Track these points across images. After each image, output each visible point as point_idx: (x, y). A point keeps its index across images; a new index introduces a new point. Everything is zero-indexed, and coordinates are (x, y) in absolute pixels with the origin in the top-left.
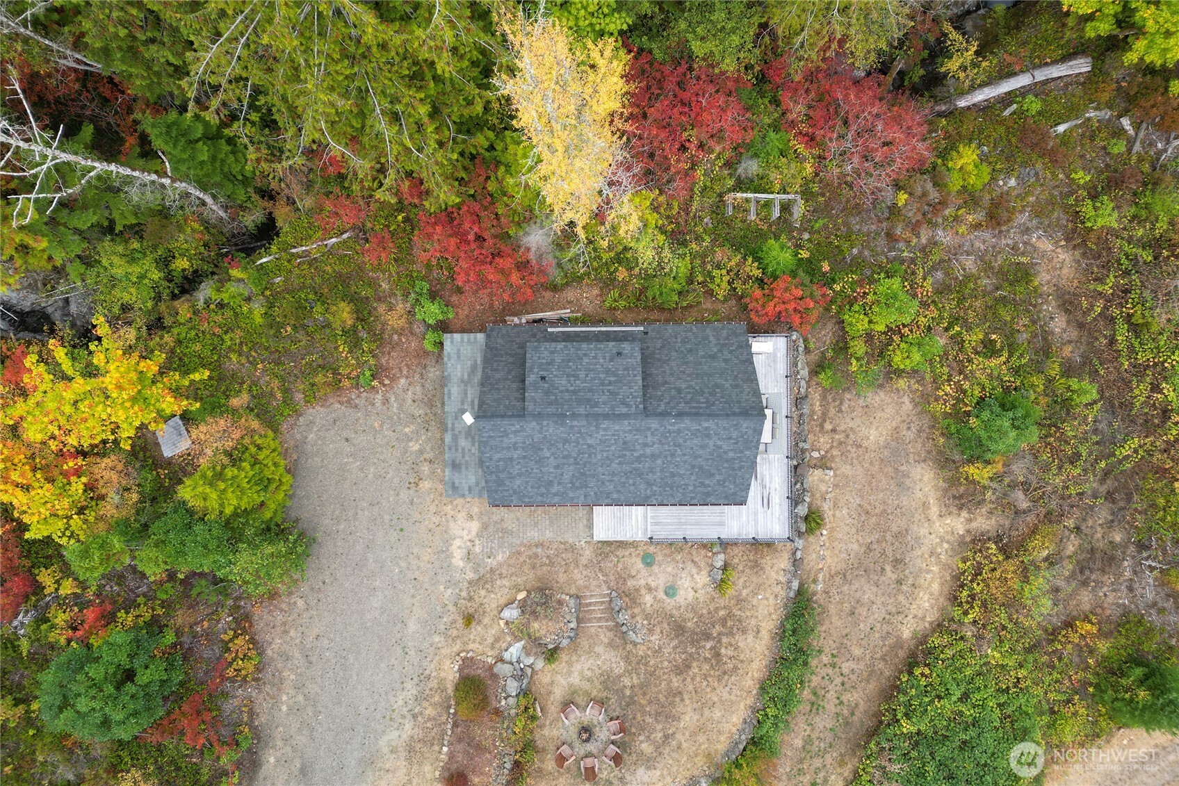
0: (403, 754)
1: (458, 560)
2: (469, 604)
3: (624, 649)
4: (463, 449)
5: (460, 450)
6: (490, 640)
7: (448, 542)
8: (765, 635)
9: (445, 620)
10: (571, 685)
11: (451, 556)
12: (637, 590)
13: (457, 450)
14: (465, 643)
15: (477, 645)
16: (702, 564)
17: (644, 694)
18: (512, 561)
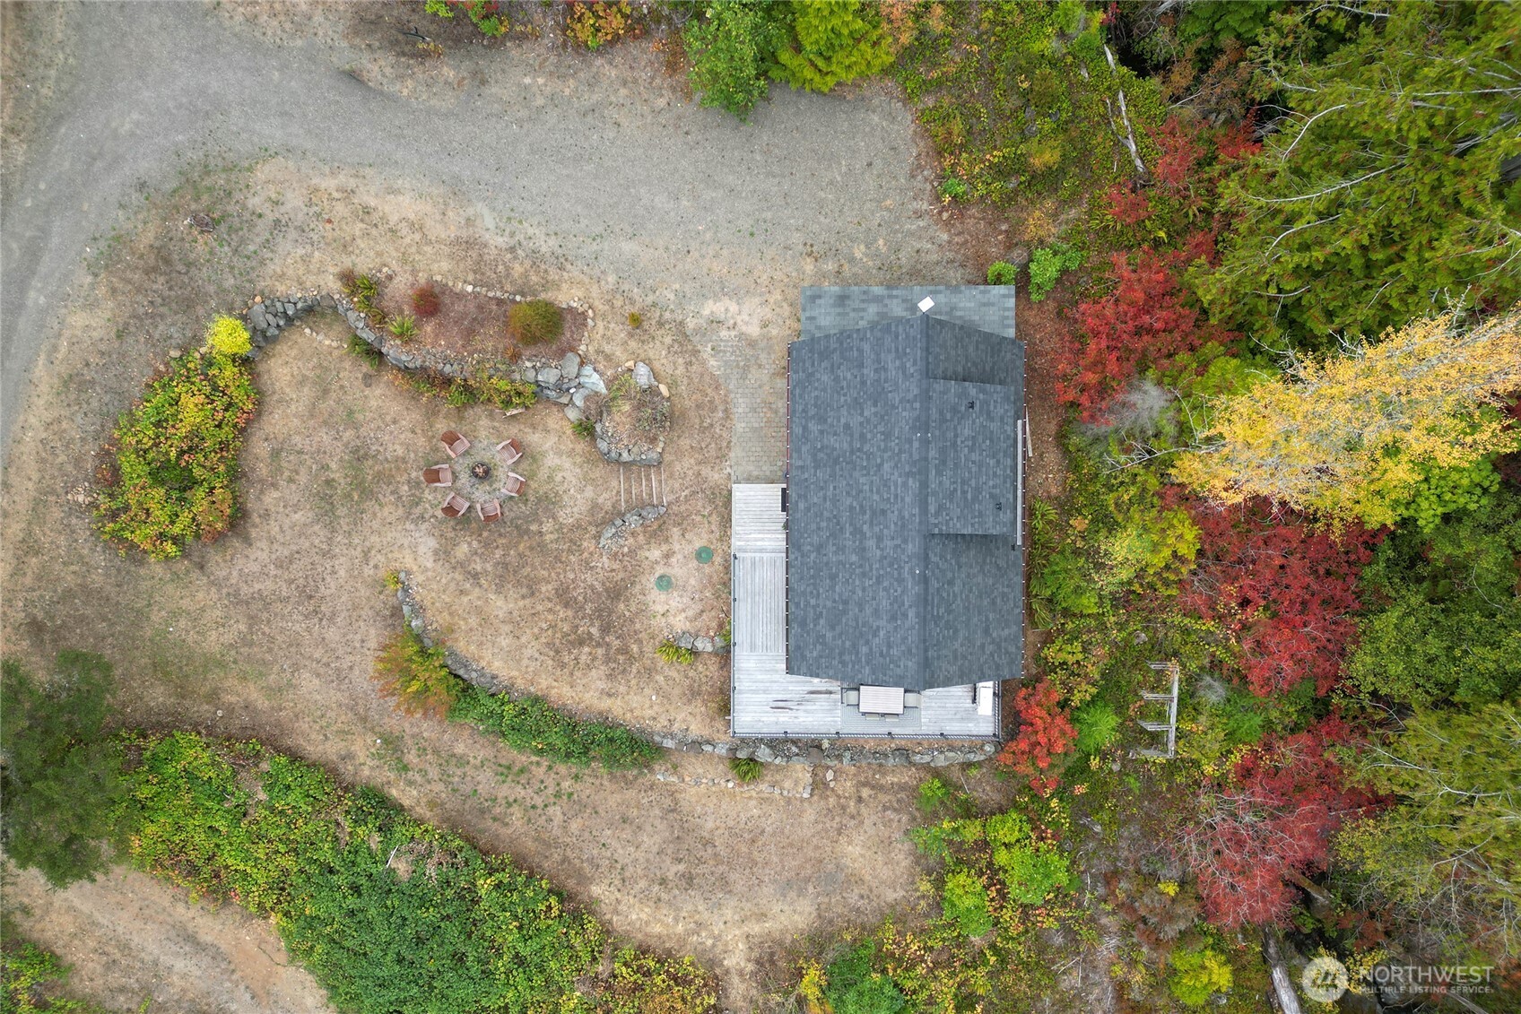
0: (464, 234)
1: (711, 308)
2: (654, 322)
3: (590, 524)
4: (864, 310)
5: (863, 306)
6: (607, 349)
7: (735, 294)
8: (605, 704)
9: (636, 290)
10: (543, 454)
11: (716, 298)
12: (666, 540)
13: (863, 301)
14: (604, 317)
15: (601, 331)
16: (698, 624)
17: (531, 549)
18: (707, 378)
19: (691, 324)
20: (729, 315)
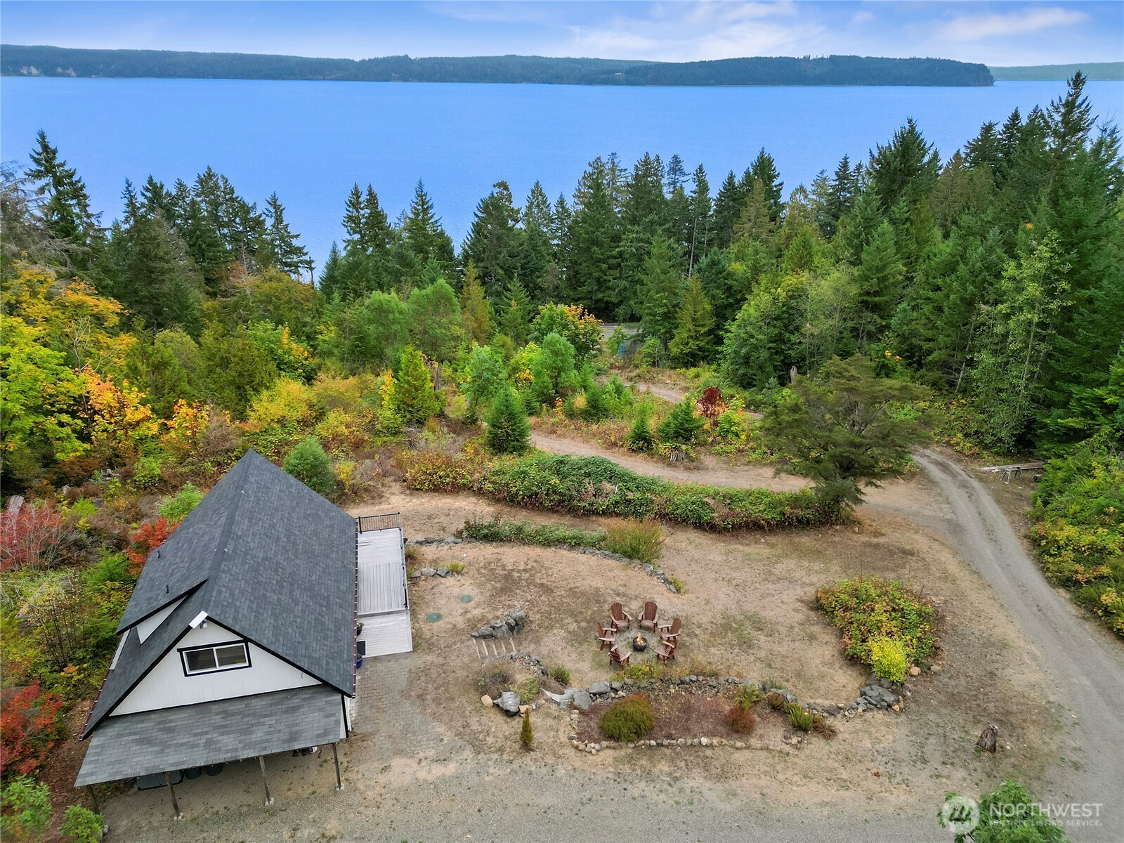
0: (732, 784)
1: (451, 769)
2: (508, 750)
3: (538, 631)
5: (268, 737)
6: (550, 722)
7: (421, 785)
8: (500, 550)
9: (533, 769)
10: (592, 669)
11: (443, 779)
12: (469, 621)
13: (267, 741)
14: (562, 745)
15: (561, 734)
16: (434, 583)
18: (446, 719)
19: (468, 753)
20: (427, 768)
